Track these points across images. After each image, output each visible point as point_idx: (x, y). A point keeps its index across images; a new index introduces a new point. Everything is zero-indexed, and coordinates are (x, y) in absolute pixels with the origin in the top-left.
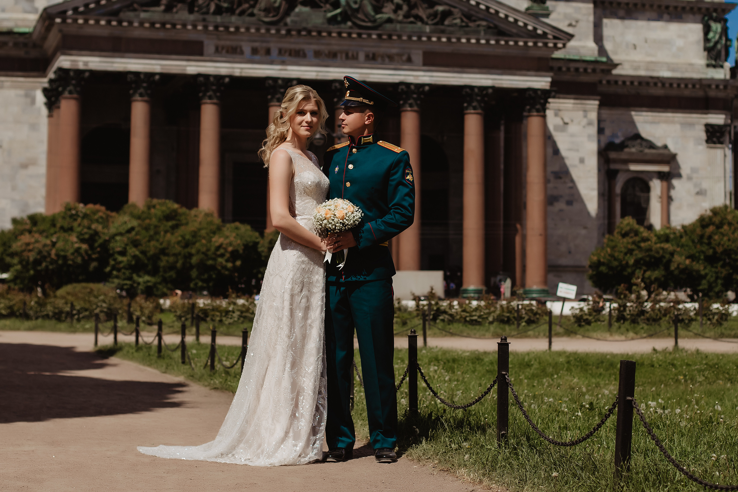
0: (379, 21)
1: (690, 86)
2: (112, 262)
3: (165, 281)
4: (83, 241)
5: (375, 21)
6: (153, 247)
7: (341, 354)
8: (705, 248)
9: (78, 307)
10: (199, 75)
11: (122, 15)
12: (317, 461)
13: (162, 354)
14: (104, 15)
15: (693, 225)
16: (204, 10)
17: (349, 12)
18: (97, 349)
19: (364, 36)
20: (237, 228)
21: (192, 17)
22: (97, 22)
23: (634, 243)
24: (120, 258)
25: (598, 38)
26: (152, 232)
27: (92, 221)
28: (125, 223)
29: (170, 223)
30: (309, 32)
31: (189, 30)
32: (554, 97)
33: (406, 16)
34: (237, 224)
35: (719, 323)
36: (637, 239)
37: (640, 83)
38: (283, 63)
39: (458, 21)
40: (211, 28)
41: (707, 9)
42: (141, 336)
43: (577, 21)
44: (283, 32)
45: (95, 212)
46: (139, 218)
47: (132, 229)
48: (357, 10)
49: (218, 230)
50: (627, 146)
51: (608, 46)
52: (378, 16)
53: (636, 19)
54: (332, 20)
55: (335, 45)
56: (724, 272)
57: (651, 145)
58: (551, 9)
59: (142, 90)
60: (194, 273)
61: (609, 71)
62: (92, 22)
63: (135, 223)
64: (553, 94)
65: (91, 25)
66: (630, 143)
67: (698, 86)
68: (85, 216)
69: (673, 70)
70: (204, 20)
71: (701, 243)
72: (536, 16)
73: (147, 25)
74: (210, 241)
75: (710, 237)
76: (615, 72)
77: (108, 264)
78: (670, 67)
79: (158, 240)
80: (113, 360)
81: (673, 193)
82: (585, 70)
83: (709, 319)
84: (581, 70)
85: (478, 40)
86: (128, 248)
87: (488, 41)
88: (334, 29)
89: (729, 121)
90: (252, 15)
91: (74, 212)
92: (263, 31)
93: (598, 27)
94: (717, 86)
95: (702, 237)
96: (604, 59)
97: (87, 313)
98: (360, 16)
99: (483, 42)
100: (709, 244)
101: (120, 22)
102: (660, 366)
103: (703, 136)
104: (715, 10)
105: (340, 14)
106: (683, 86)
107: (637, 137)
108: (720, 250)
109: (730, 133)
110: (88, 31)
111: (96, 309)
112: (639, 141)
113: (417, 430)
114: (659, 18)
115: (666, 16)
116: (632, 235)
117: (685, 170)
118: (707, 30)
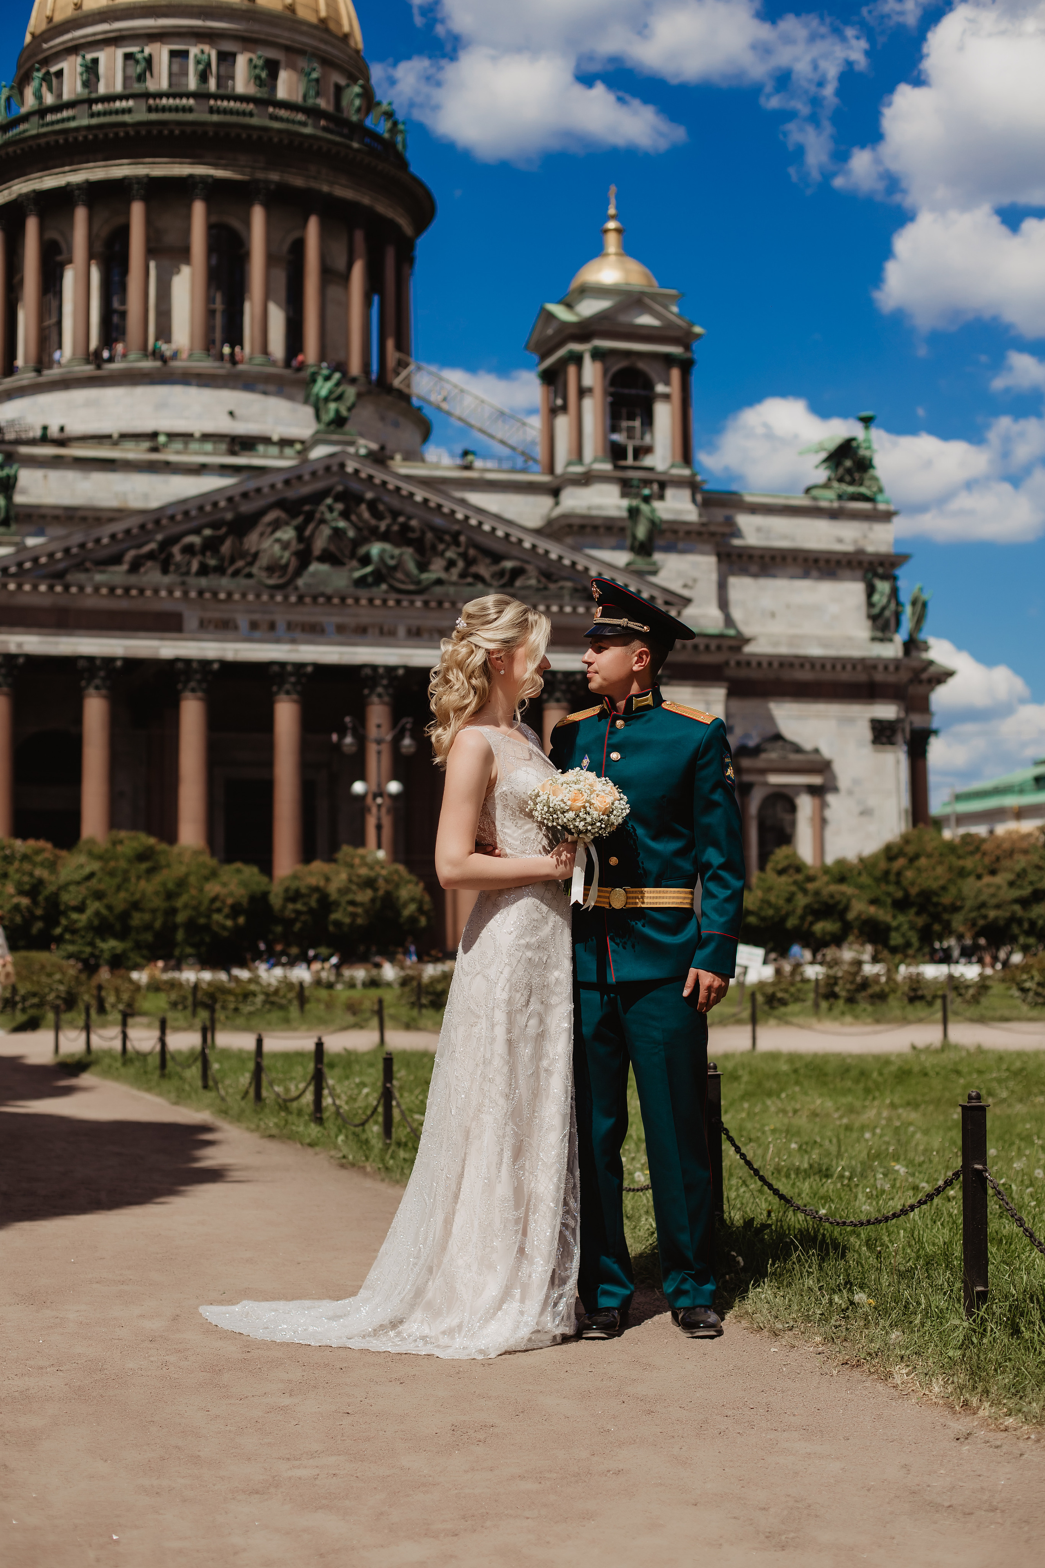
0: (425, 584)
1: (849, 667)
2: (64, 921)
3: (138, 946)
4: (21, 893)
5: (419, 582)
6: (120, 901)
7: (603, 1124)
8: (891, 888)
9: (22, 991)
10: (177, 660)
11: (70, 578)
12: (566, 1339)
13: (167, 1071)
14: (45, 577)
15: (875, 857)
16: (184, 569)
17: (384, 571)
18: (58, 1060)
19: (405, 603)
20: (239, 871)
21: (167, 580)
22: (35, 587)
23: (795, 883)
24: (75, 916)
25: (723, 604)
26: (117, 880)
27: (35, 864)
28: (82, 866)
29: (144, 866)
30: (329, 599)
31: (162, 598)
32: (666, 684)
33: (463, 575)
34: (238, 865)
35: (975, 1000)
36: (800, 877)
37: (781, 665)
38: (293, 641)
39: (533, 582)
40: (193, 594)
41: (871, 563)
42: (131, 1040)
43: (695, 580)
44: (293, 599)
45: (38, 852)
46: (100, 858)
47: (91, 875)
48: (395, 568)
49: (213, 874)
50: (764, 751)
51: (737, 614)
52: (424, 576)
53: (774, 576)
54: (361, 582)
55: (365, 615)
56: (920, 921)
57: (797, 749)
58: (660, 563)
59: (97, 681)
60: (180, 935)
61: (738, 649)
62: (27, 587)
63: (95, 866)
64: (664, 680)
65: (27, 592)
66: (768, 746)
67: (859, 668)
68: (25, 857)
69: (825, 646)
70: (183, 583)
71: (888, 882)
72: (640, 574)
73: (104, 591)
74: (201, 890)
75: (899, 874)
76: (748, 649)
77: (57, 923)
78: (822, 642)
79: (127, 890)
80: (86, 1079)
81: (828, 814)
82: (707, 647)
83: (960, 995)
84: (702, 647)
85: (561, 608)
86: (88, 902)
87: (574, 609)
88: (364, 594)
89: (902, 715)
90: (250, 576)
91: (8, 852)
92: (265, 598)
93: (722, 587)
94: (886, 668)
95: (887, 873)
96: (732, 632)
97: (35, 1000)
98: (399, 575)
99: (568, 609)
100: (898, 883)
101: (67, 588)
102: (938, 1074)
103: (868, 735)
104: (881, 564)
105: (372, 573)
106: (839, 667)
107: (778, 737)
108: (914, 891)
109: (903, 731)
110: (22, 600)
111: (49, 993)
112: (780, 743)
113: (740, 1259)
114: (806, 575)
115: (814, 573)
116: (791, 871)
117: (843, 781)
118: (871, 591)
